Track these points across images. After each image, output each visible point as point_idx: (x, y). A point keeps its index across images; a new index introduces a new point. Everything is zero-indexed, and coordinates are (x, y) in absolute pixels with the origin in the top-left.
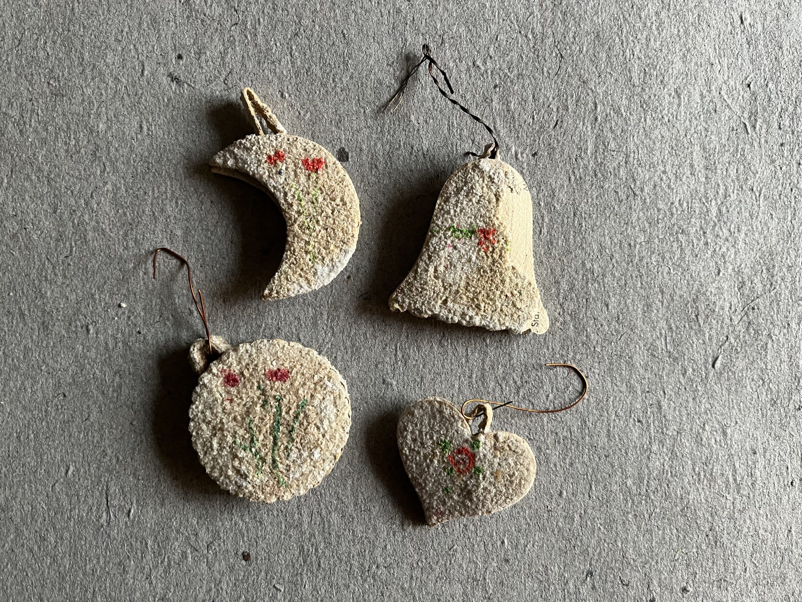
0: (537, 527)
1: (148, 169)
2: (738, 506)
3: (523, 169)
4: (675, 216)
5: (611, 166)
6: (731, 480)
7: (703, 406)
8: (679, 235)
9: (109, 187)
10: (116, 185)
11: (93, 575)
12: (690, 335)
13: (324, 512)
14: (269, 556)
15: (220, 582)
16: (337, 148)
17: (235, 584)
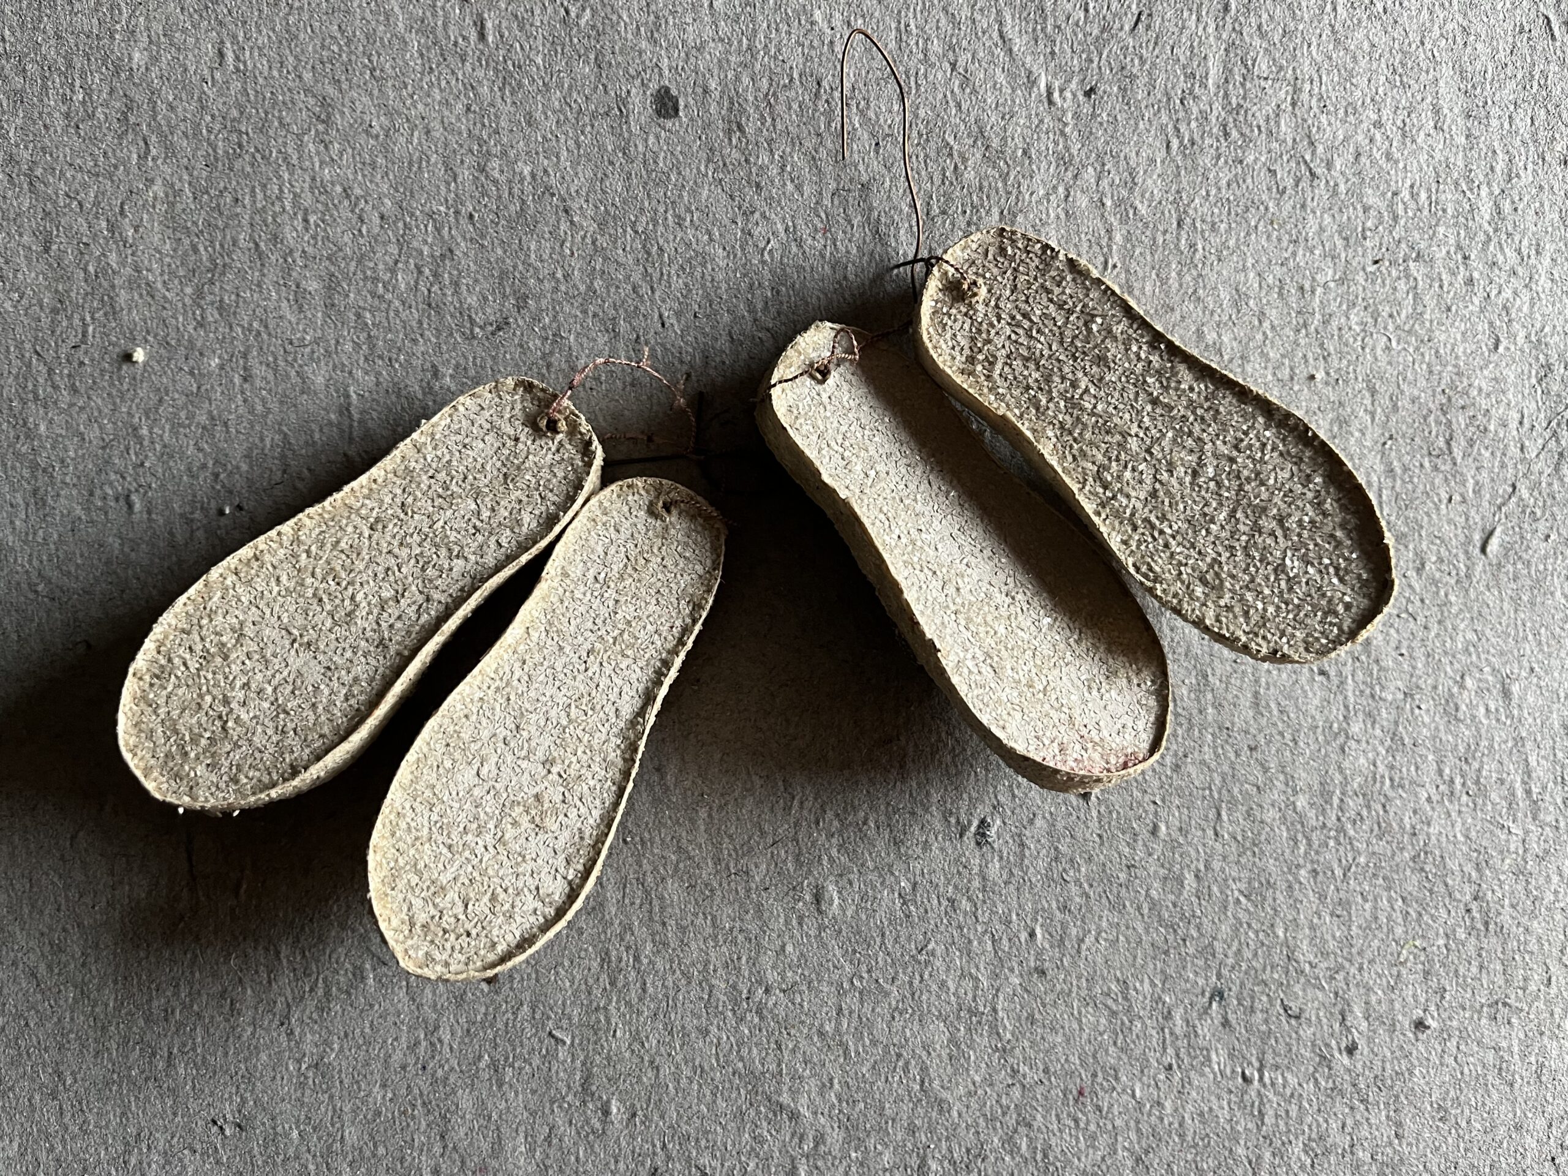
0: (1104, 900)
1: (240, 146)
2: (1535, 848)
3: (1066, 124)
4: (1402, 222)
5: (1260, 114)
6: (1520, 793)
7: (1460, 638)
8: (1411, 264)
9: (158, 188)
10: (172, 185)
11: (166, 1020)
12: (1433, 483)
13: (649, 879)
14: (537, 972)
15: (437, 1028)
16: (654, 86)
17: (468, 1031)
